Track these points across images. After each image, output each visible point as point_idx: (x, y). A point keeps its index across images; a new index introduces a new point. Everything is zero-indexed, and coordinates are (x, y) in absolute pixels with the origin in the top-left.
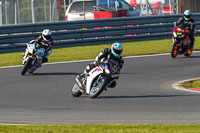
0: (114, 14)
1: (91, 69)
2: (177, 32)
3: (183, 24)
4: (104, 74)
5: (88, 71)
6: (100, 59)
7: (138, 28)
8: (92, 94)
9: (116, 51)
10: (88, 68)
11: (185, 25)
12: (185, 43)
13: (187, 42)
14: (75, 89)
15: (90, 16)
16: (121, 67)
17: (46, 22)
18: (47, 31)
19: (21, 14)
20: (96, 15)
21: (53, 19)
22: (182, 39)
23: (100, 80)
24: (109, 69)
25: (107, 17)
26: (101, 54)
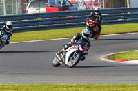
0: (60, 9)
1: (68, 47)
2: (89, 22)
3: (93, 17)
4: (78, 51)
5: (66, 49)
6: (74, 40)
7: (77, 18)
8: (70, 65)
9: (85, 35)
10: (66, 46)
11: (95, 18)
12: (95, 30)
13: (96, 29)
14: (55, 61)
15: (43, 10)
16: (90, 46)
17: (13, 14)
18: (9, 22)
20: (47, 9)
21: (18, 12)
22: (93, 27)
23: (76, 55)
24: (82, 47)
25: (55, 11)
26: (75, 37)
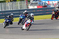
15: (36, 7)
19: (15, 7)
25: (41, 7)
